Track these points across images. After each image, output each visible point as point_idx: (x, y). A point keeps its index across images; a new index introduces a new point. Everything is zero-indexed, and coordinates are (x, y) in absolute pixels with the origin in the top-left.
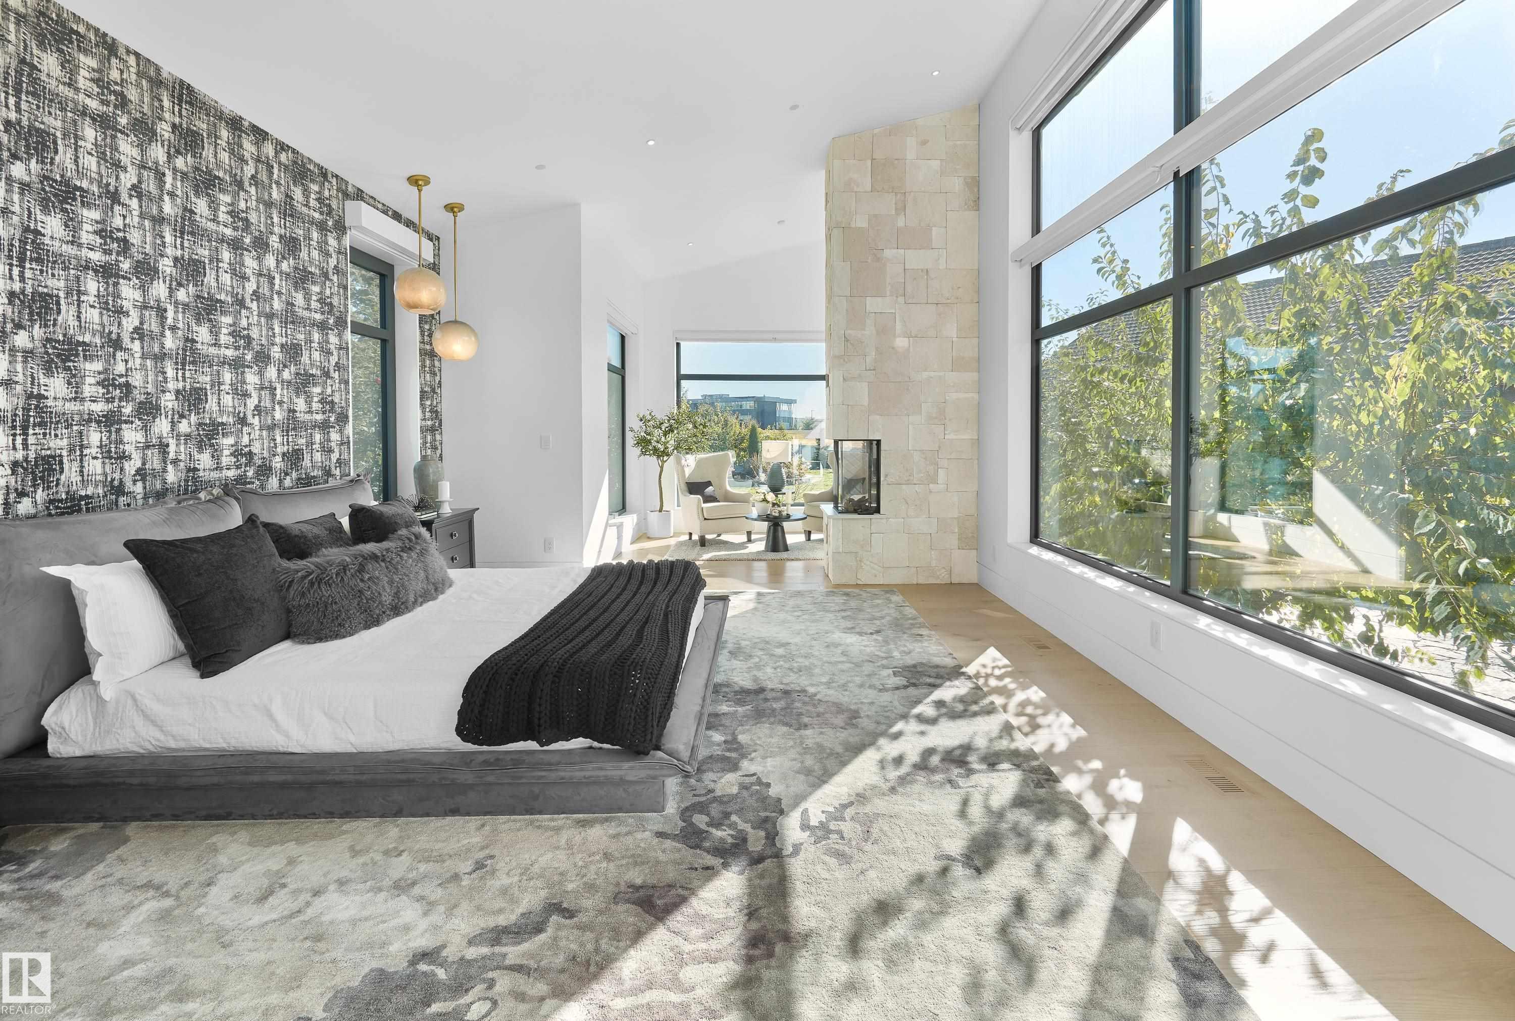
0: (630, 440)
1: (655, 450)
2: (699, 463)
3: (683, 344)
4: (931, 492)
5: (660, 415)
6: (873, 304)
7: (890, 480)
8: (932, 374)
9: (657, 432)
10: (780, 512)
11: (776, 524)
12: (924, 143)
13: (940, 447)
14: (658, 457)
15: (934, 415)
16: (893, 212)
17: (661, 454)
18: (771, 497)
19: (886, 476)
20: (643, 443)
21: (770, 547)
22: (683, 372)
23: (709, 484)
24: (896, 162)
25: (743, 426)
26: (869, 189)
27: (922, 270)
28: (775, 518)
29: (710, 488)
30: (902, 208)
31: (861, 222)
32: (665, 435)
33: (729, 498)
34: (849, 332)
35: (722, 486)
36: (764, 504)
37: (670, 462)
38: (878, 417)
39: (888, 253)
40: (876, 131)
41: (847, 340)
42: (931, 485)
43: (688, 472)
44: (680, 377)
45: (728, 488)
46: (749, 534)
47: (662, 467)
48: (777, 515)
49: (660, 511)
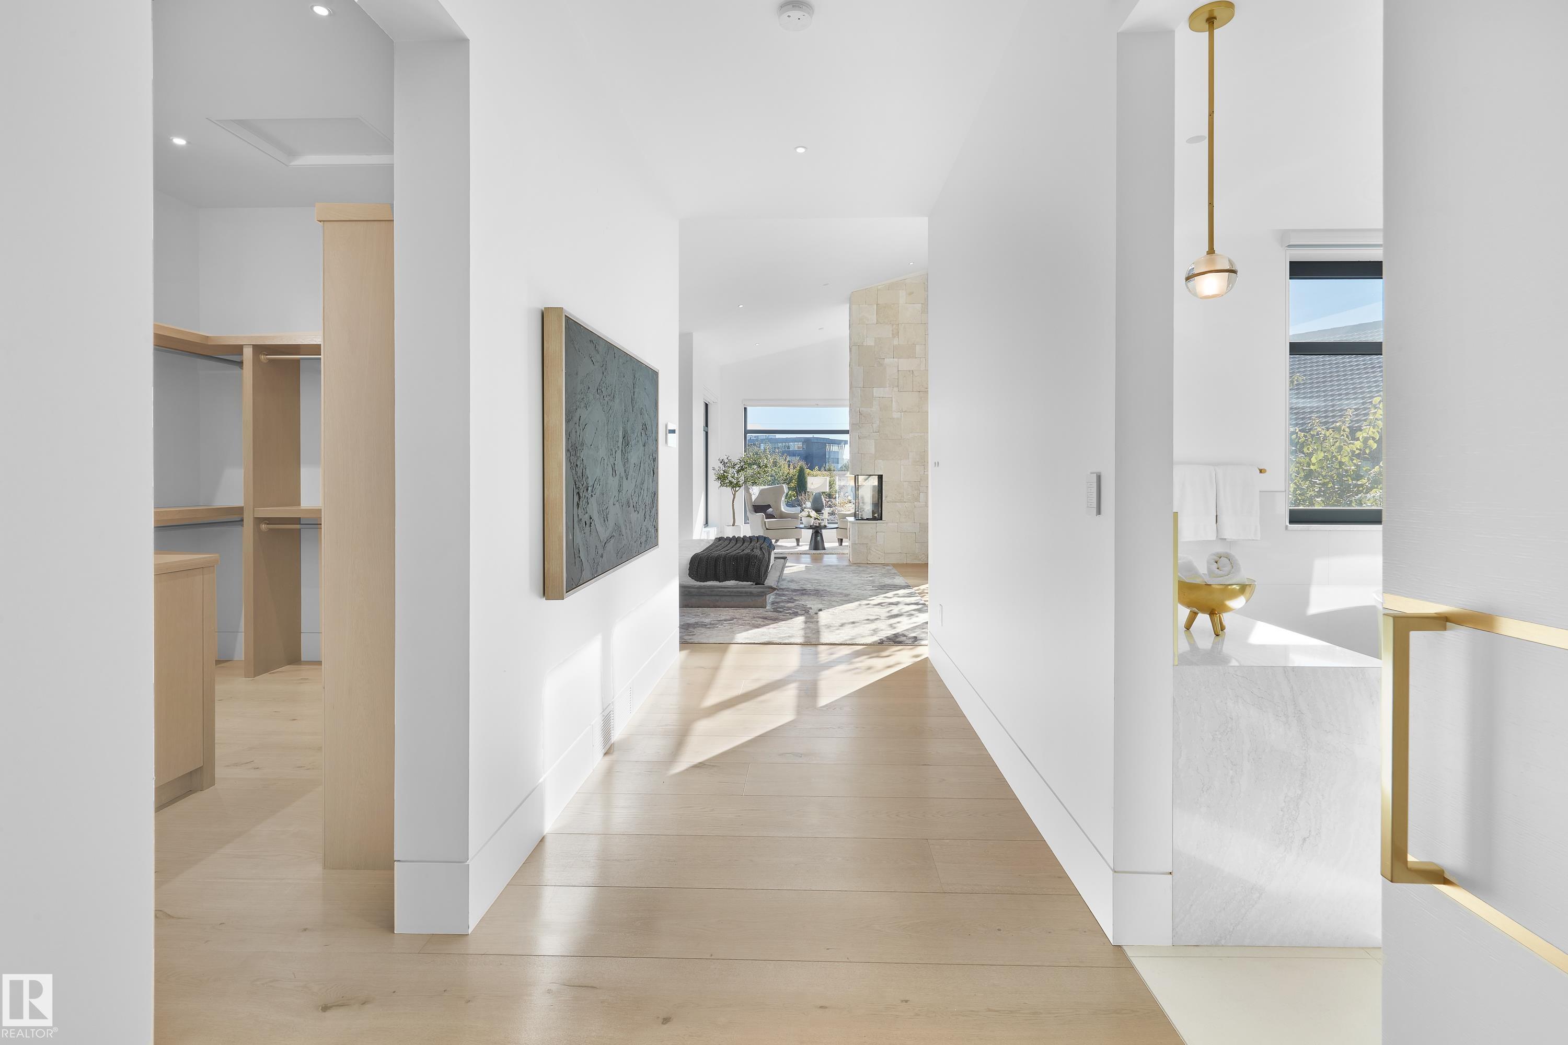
0: (712, 476)
1: (731, 483)
2: (762, 492)
3: (748, 409)
4: (915, 507)
5: (735, 460)
6: (877, 392)
7: (888, 499)
8: (916, 435)
9: (731, 471)
10: (819, 524)
11: (817, 531)
12: (911, 293)
13: (921, 479)
14: (733, 487)
15: (917, 460)
16: (891, 336)
17: (735, 486)
18: (813, 514)
19: (886, 497)
20: (722, 478)
21: (813, 547)
22: (749, 428)
23: (769, 506)
24: (892, 305)
25: (792, 467)
26: (875, 321)
27: (909, 371)
28: (816, 527)
29: (770, 510)
30: (896, 334)
31: (870, 342)
32: (738, 473)
33: (783, 516)
34: (862, 409)
35: (778, 508)
36: (809, 518)
37: (741, 492)
38: (881, 461)
39: (887, 361)
40: (879, 287)
41: (861, 414)
42: (915, 503)
43: (754, 498)
44: (747, 432)
45: (783, 510)
46: (798, 540)
47: (734, 495)
48: (818, 525)
49: (733, 525)
